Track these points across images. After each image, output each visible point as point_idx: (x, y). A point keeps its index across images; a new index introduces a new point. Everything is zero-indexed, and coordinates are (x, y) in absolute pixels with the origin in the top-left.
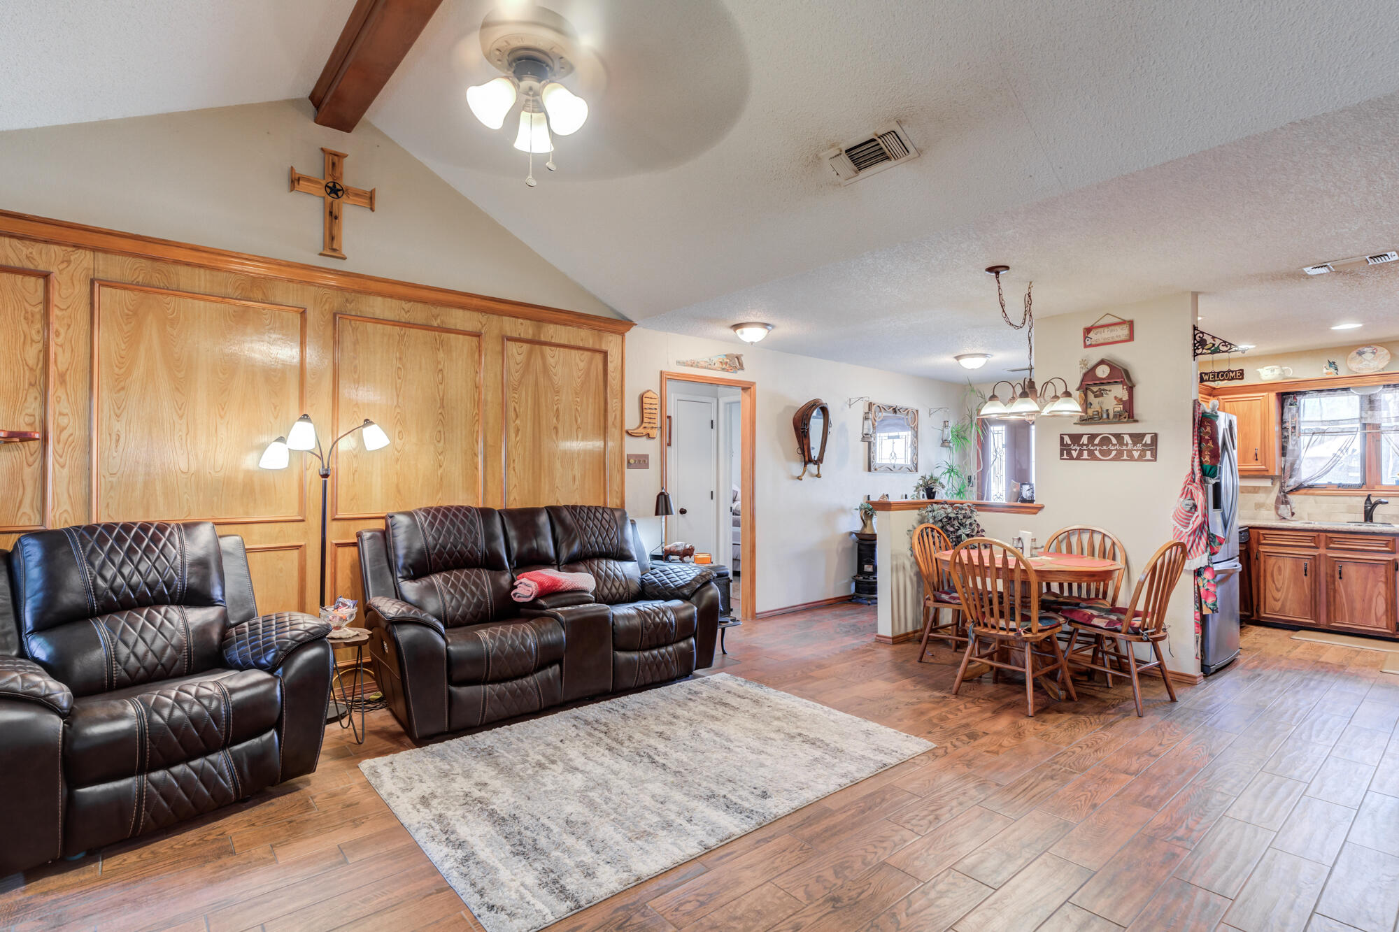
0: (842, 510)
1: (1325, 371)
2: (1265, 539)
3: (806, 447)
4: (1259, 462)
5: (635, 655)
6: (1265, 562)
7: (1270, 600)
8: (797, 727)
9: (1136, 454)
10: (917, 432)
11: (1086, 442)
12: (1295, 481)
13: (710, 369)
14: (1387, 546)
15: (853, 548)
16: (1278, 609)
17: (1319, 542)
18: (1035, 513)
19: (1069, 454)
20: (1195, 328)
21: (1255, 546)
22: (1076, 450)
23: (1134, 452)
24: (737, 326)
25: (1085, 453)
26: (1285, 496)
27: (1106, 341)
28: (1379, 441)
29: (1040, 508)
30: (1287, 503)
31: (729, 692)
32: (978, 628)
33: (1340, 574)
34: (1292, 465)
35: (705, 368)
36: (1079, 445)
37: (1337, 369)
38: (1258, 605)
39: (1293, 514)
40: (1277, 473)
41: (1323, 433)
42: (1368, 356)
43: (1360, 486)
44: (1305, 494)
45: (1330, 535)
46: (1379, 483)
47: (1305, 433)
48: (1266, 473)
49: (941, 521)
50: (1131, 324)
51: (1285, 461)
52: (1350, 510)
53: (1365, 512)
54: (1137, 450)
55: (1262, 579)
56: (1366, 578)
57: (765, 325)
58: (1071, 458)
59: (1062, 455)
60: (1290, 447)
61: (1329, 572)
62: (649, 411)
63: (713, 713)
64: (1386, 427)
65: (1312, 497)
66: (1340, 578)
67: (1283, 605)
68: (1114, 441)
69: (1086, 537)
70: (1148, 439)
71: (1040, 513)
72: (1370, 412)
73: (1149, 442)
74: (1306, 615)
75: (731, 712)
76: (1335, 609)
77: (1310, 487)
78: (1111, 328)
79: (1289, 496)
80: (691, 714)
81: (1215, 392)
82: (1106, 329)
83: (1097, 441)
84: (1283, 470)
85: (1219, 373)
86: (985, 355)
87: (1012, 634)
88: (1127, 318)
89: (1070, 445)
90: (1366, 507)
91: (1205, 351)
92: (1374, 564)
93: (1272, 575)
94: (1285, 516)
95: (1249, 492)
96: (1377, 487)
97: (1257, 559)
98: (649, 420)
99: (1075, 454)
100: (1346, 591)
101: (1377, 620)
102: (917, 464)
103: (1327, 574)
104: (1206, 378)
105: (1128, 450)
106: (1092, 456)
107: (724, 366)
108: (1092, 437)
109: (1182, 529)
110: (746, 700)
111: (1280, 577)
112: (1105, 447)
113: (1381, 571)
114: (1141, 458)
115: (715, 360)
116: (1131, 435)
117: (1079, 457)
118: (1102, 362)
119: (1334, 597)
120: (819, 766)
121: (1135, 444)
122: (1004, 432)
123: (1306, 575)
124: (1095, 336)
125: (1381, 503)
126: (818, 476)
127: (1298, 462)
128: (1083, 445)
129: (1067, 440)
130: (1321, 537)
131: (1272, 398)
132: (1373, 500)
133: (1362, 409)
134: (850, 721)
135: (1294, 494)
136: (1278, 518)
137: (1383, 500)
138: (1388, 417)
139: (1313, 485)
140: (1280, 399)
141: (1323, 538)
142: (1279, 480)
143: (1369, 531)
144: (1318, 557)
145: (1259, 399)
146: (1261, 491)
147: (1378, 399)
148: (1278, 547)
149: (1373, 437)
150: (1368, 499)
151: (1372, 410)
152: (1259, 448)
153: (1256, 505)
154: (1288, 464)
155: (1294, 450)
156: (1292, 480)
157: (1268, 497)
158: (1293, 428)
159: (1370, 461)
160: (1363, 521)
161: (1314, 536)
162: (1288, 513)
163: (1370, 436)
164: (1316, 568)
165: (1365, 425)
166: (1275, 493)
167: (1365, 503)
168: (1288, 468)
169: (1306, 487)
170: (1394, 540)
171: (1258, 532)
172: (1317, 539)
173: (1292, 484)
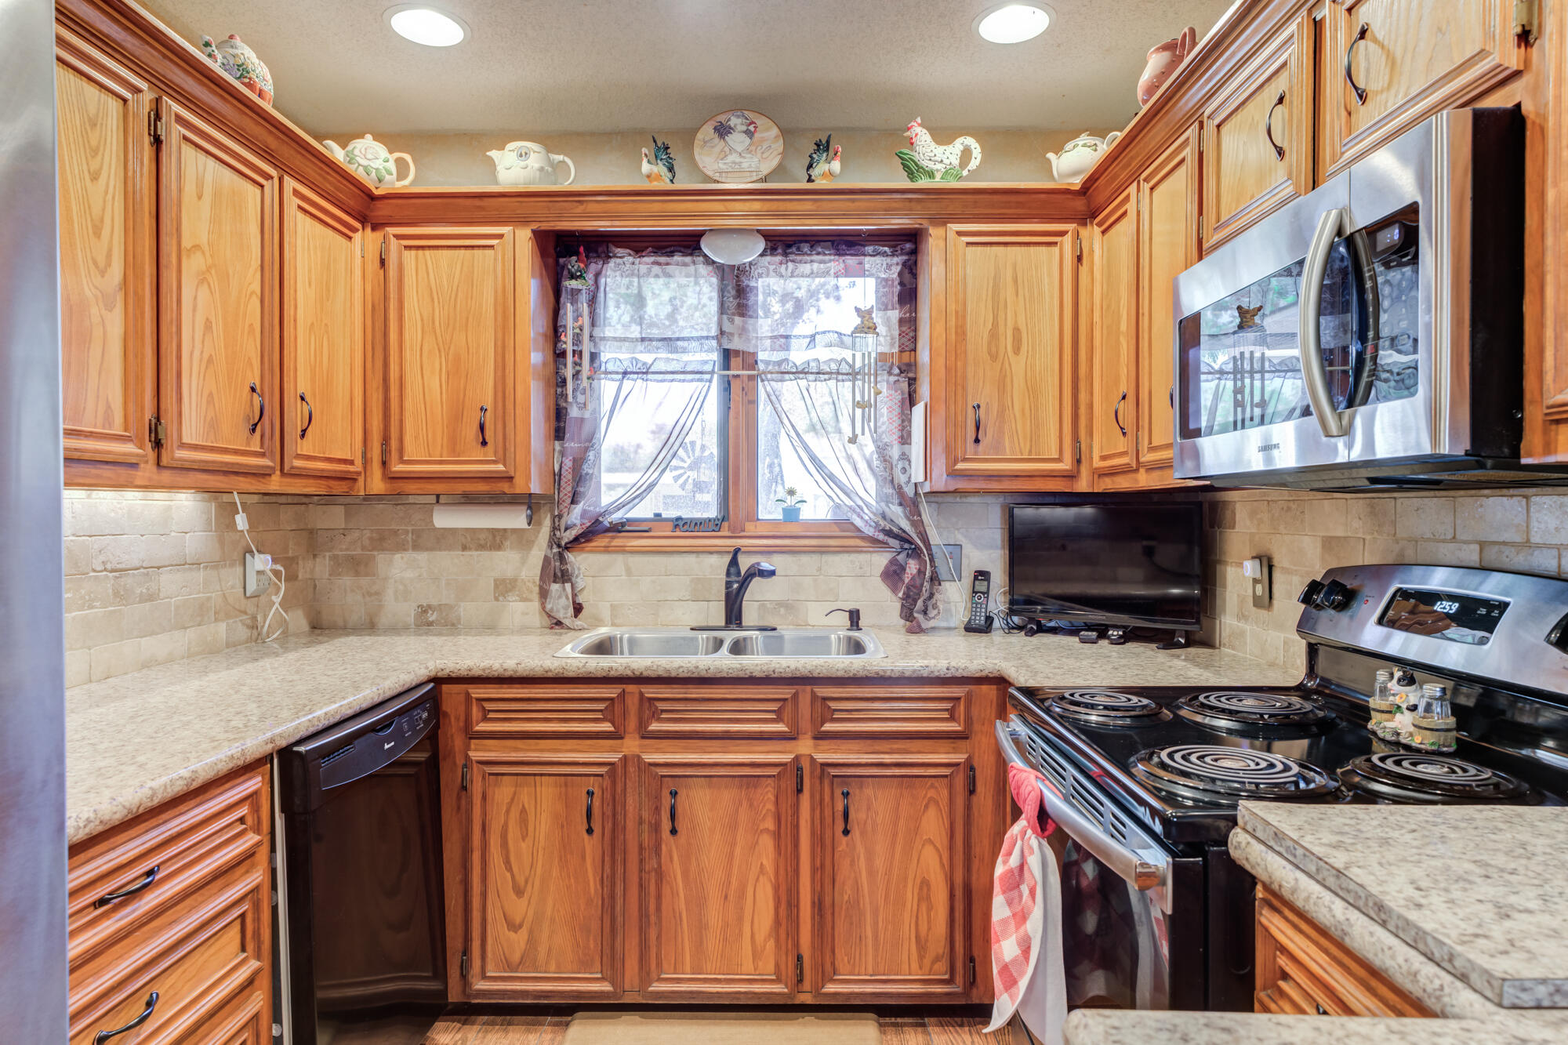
1: (646, 167)
2: (485, 719)
4: (489, 453)
6: (484, 797)
7: (497, 929)
12: (584, 513)
14: (779, 716)
16: (516, 957)
17: (625, 714)
21: (458, 742)
26: (562, 558)
28: (753, 402)
30: (564, 576)
33: (673, 817)
34: (579, 462)
37: (671, 169)
38: (466, 951)
39: (578, 609)
40: (535, 488)
41: (646, 371)
42: (737, 140)
43: (715, 525)
44: (607, 550)
46: (753, 517)
47: (606, 373)
48: (505, 487)
51: (563, 454)
53: (728, 595)
55: (476, 857)
56: (733, 826)
60: (574, 412)
61: (645, 815)
64: (767, 363)
65: (619, 559)
66: (674, 831)
67: (532, 942)
72: (738, 320)
74: (585, 964)
76: (659, 937)
77: (618, 528)
79: (570, 556)
81: (382, 210)
84: (557, 477)
90: (728, 584)
92: (748, 779)
93: (504, 844)
94: (560, 616)
95: (481, 547)
96: (750, 528)
97: (464, 788)
100: (686, 874)
101: (756, 955)
103: (641, 822)
111: (524, 845)
113: (766, 795)
119: (659, 897)
125: (762, 574)
127: (591, 455)
130: (629, 700)
131: (520, 242)
132: (745, 563)
133: (721, 310)
135: (582, 550)
136: (547, 622)
137: (766, 566)
138: (771, 337)
139: (623, 524)
140: (551, 261)
141: (632, 703)
142: (547, 507)
143: (741, 674)
144: (620, 771)
145: (492, 247)
146: (507, 543)
147: (752, 284)
148: (519, 743)
149: (743, 389)
150: (734, 562)
151: (742, 315)
152: (489, 406)
153: (496, 586)
154: (568, 463)
155: (582, 420)
156: (578, 509)
157: (523, 561)
158: (578, 354)
159: (737, 455)
160: (722, 623)
161: (612, 699)
162: (566, 608)
163: (736, 386)
164: (615, 802)
165: (727, 355)
166: (540, 550)
167: (728, 574)
168: (567, 476)
169: (608, 530)
170: (795, 696)
171: (468, 695)
172: (618, 708)
173: (578, 522)
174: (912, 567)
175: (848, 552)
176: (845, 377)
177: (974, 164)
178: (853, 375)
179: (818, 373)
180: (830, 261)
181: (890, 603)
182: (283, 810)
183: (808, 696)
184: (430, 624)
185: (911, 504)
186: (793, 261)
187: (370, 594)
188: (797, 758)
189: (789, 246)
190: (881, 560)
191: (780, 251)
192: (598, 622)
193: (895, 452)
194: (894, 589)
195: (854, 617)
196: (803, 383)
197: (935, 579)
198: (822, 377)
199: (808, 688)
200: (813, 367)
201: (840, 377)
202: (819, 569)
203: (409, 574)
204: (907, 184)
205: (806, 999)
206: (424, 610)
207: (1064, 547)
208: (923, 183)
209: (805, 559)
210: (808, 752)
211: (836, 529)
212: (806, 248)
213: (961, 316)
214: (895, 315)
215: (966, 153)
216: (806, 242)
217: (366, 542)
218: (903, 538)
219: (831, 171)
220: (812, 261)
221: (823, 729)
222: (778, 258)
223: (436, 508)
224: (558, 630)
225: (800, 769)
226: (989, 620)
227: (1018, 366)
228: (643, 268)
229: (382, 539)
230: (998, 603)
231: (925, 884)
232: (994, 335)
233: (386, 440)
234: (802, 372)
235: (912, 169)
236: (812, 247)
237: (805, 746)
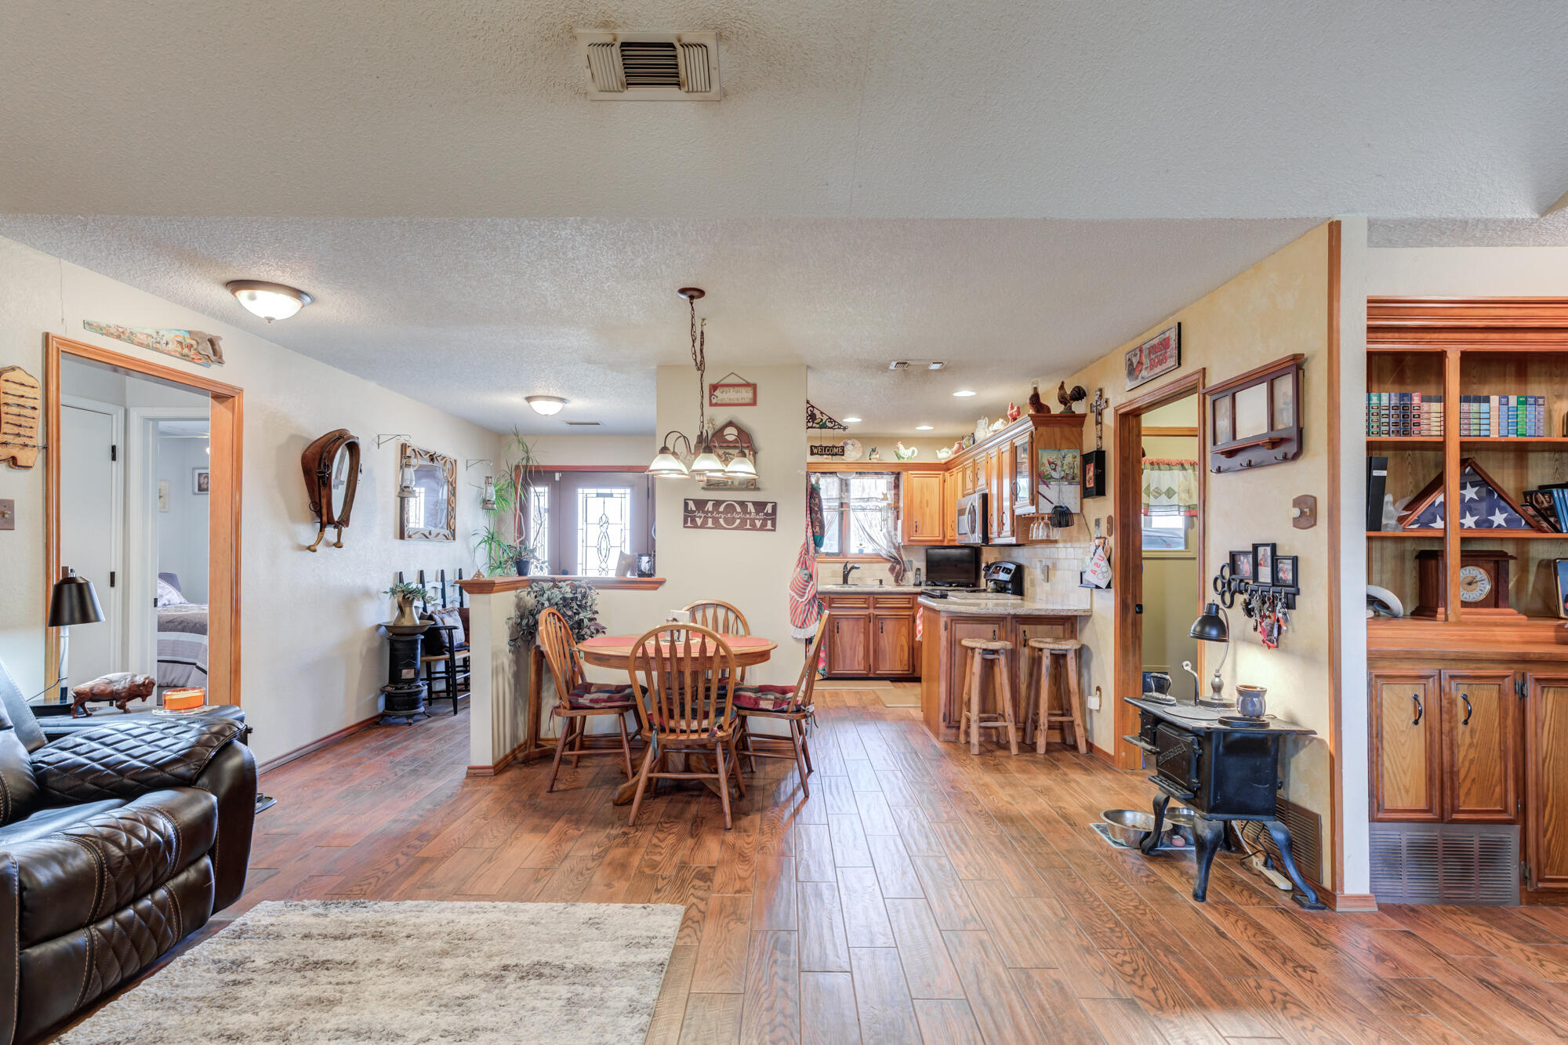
0: (367, 594)
3: (324, 501)
5: (80, 938)
8: (490, 957)
9: (758, 523)
10: (454, 489)
11: (711, 509)
13: (156, 350)
15: (381, 646)
18: (656, 589)
19: (693, 521)
20: (808, 402)
22: (700, 517)
23: (757, 521)
24: (236, 285)
25: (710, 520)
27: (732, 402)
28: (848, 517)
29: (661, 583)
31: (306, 936)
32: (662, 736)
33: (837, 628)
35: (147, 347)
36: (703, 512)
42: (850, 447)
43: (838, 554)
46: (849, 552)
49: (556, 604)
50: (754, 387)
52: (834, 575)
53: (843, 575)
54: (759, 519)
56: (853, 631)
57: (298, 293)
58: (695, 526)
59: (685, 522)
62: (15, 410)
63: (313, 991)
64: (852, 506)
66: (838, 632)
68: (738, 509)
69: (710, 612)
70: (769, 509)
71: (661, 589)
72: (844, 492)
73: (770, 511)
75: (348, 976)
78: (736, 388)
80: (265, 1014)
82: (732, 389)
83: (721, 509)
85: (826, 447)
86: (562, 400)
87: (705, 736)
88: (751, 381)
89: (694, 512)
90: (843, 572)
91: (814, 425)
92: (857, 618)
96: (848, 556)
98: (16, 430)
99: (699, 521)
100: (841, 643)
101: (859, 664)
102: (454, 530)
104: (815, 451)
105: (750, 519)
106: (717, 526)
107: (186, 351)
108: (718, 503)
109: (798, 599)
110: (355, 940)
112: (729, 515)
113: (862, 623)
114: (763, 528)
115: (169, 336)
116: (755, 504)
117: (703, 526)
118: (730, 424)
120: (585, 1011)
121: (757, 513)
122: (546, 495)
124: (721, 395)
126: (338, 545)
128: (708, 512)
129: (691, 506)
132: (848, 566)
134: (554, 914)
137: (856, 565)
150: (846, 566)
160: (844, 580)
165: (842, 505)
167: (844, 569)
170: (866, 597)
174: (898, 567)
175: (878, 562)
177: (916, 454)
178: (880, 510)
180: (873, 477)
181: (892, 578)
183: (870, 597)
185: (898, 549)
186: (862, 477)
188: (869, 613)
190: (888, 565)
193: (893, 533)
194: (892, 573)
195: (881, 581)
196: (864, 512)
197: (905, 570)
198: (871, 510)
199: (870, 595)
201: (877, 510)
202: (870, 567)
204: (897, 461)
205: (871, 675)
207: (956, 566)
208: (901, 461)
209: (866, 564)
211: (875, 556)
212: (866, 474)
213: (912, 497)
214: (893, 492)
215: (913, 451)
218: (895, 558)
219: (875, 457)
220: (868, 477)
221: (876, 605)
222: (858, 478)
225: (870, 616)
226: (920, 583)
227: (927, 510)
230: (923, 578)
231: (902, 646)
232: (921, 502)
234: (864, 509)
235: (899, 456)
237: (871, 611)
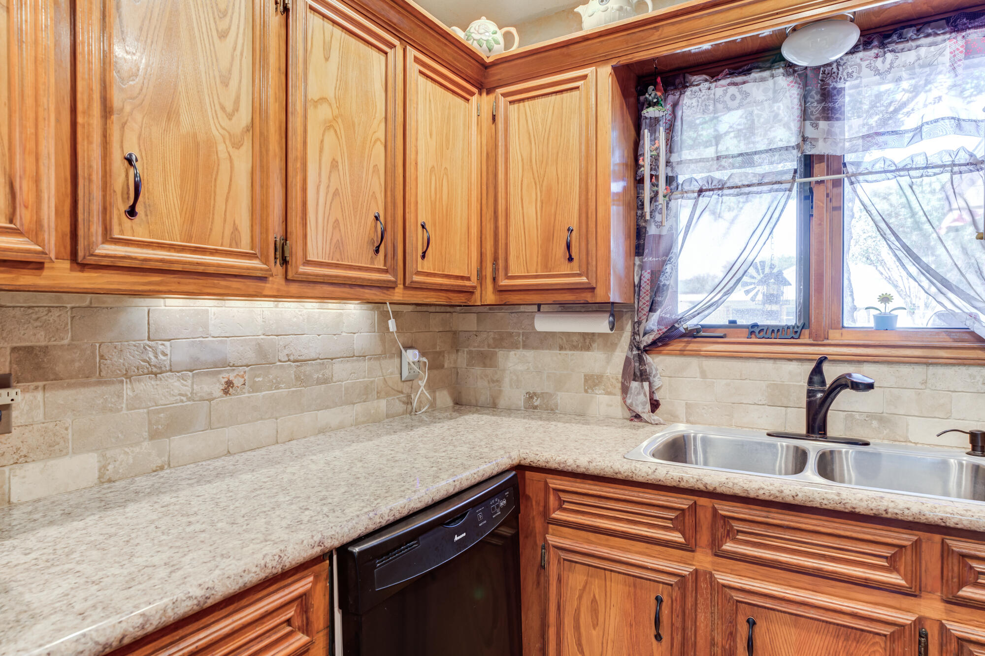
2: (561, 508)
4: (575, 268)
6: (559, 580)
12: (660, 321)
14: (892, 565)
17: (696, 527)
21: (538, 524)
26: (641, 360)
28: (838, 208)
30: (643, 376)
34: (656, 275)
39: (655, 405)
40: (615, 296)
41: (721, 187)
43: (794, 333)
44: (682, 353)
45: (725, 509)
46: (837, 325)
47: (683, 192)
48: (588, 297)
51: (642, 267)
53: (810, 405)
60: (652, 230)
65: (694, 362)
72: (823, 124)
77: (693, 334)
79: (648, 358)
81: (493, 76)
84: (637, 288)
90: (810, 394)
93: (577, 627)
94: (639, 410)
95: (574, 348)
96: (835, 336)
97: (543, 567)
103: (713, 644)
111: (594, 633)
123: (658, 637)
125: (856, 386)
127: (668, 268)
130: (701, 513)
131: (602, 78)
132: (831, 373)
133: (805, 115)
135: (660, 353)
136: (628, 414)
137: (858, 377)
138: (863, 137)
139: (698, 331)
140: (632, 100)
141: (705, 518)
142: (628, 315)
143: (839, 508)
144: (690, 585)
145: (577, 88)
146: (595, 345)
147: (840, 85)
148: (592, 536)
149: (828, 195)
150: (818, 371)
151: (828, 119)
152: (575, 227)
153: (586, 380)
154: (647, 275)
155: (660, 236)
156: (655, 317)
157: (608, 360)
158: (654, 177)
159: (820, 263)
160: (803, 430)
161: (683, 510)
162: (644, 404)
163: (819, 193)
164: (686, 617)
165: (808, 163)
166: (621, 353)
167: (810, 382)
168: (646, 287)
169: (683, 335)
170: (917, 544)
171: (546, 484)
172: (689, 520)
173: (655, 328)
175: (964, 365)
176: (963, 168)
179: (926, 168)
180: (945, 40)
182: (340, 607)
183: (937, 548)
184: (535, 408)
186: (893, 51)
187: (493, 381)
188: (920, 621)
189: (889, 36)
191: (876, 43)
192: (674, 418)
195: (979, 441)
196: (905, 181)
198: (931, 171)
199: (937, 538)
200: (920, 161)
201: (956, 169)
202: (925, 382)
203: (520, 367)
206: (531, 396)
209: (905, 370)
210: (938, 617)
211: (947, 338)
212: (910, 33)
216: (911, 26)
217: (491, 341)
220: (918, 46)
221: (961, 593)
222: (875, 51)
223: (537, 315)
224: (637, 423)
225: (923, 635)
228: (719, 91)
229: (502, 339)
233: (495, 260)
234: (903, 169)
236: (918, 30)
237: (931, 609)
